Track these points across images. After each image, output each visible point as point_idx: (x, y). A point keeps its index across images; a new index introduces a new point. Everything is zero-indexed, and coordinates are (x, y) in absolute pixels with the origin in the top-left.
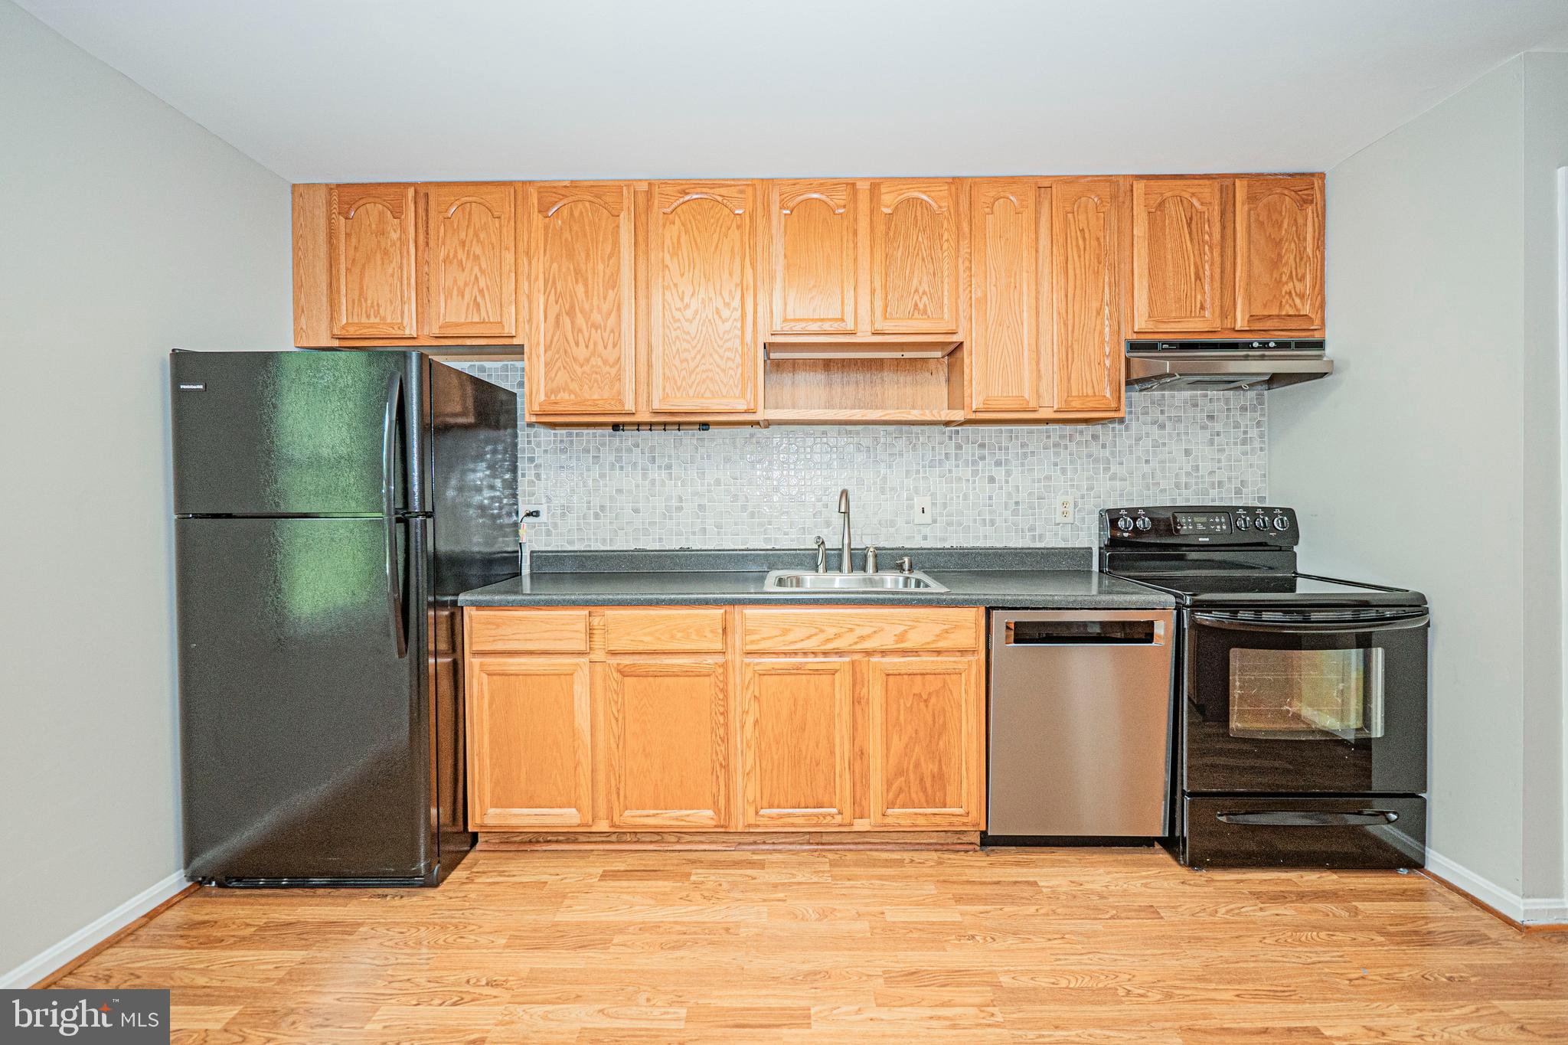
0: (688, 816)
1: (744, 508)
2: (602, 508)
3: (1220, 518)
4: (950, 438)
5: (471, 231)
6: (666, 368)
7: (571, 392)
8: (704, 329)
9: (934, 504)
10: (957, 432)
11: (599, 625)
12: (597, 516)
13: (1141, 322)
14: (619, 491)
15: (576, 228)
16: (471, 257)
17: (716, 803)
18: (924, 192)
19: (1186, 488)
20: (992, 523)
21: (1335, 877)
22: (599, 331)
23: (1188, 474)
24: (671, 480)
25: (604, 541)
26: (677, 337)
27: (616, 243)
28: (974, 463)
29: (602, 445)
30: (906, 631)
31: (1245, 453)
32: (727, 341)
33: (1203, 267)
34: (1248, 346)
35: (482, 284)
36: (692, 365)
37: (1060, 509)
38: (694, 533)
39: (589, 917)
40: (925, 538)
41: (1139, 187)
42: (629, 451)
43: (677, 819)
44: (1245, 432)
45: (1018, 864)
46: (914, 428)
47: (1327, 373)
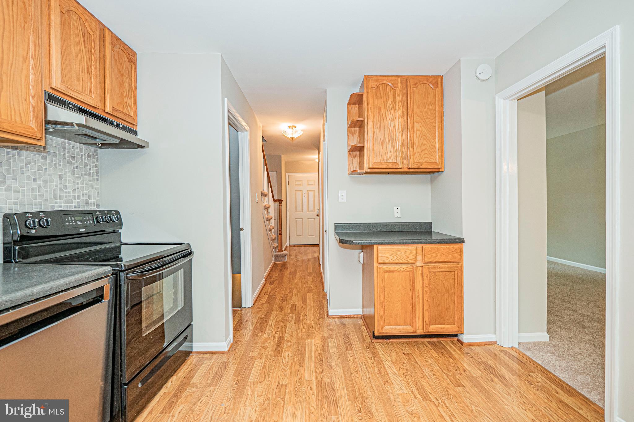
3: (71, 218)
19: (60, 199)
23: (61, 190)
33: (91, 67)
34: (111, 122)
44: (90, 169)
47: (145, 147)
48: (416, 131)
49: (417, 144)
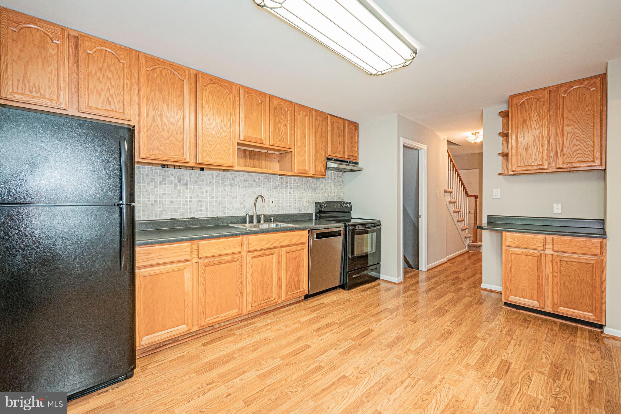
0: (229, 314)
1: (216, 202)
2: (155, 201)
4: (279, 180)
5: (105, 65)
6: (204, 147)
7: (160, 150)
8: (217, 133)
9: (275, 200)
10: (281, 178)
11: (195, 248)
12: (152, 205)
13: (330, 153)
14: (164, 194)
15: (163, 80)
16: (106, 77)
17: (239, 307)
18: (284, 104)
20: (290, 206)
21: (369, 284)
22: (174, 126)
23: (330, 192)
24: (187, 189)
25: (156, 216)
26: (208, 135)
27: (182, 91)
28: (285, 188)
29: (155, 173)
30: (291, 239)
31: (340, 188)
32: (225, 140)
33: (340, 141)
34: (347, 162)
35: (112, 92)
36: (213, 147)
37: (305, 202)
38: (197, 211)
39: (213, 357)
40: (273, 211)
41: (329, 117)
42: (168, 176)
43: (225, 316)
44: (340, 183)
45: (316, 300)
46: (270, 176)
47: (359, 171)
48: (566, 134)
49: (568, 145)
